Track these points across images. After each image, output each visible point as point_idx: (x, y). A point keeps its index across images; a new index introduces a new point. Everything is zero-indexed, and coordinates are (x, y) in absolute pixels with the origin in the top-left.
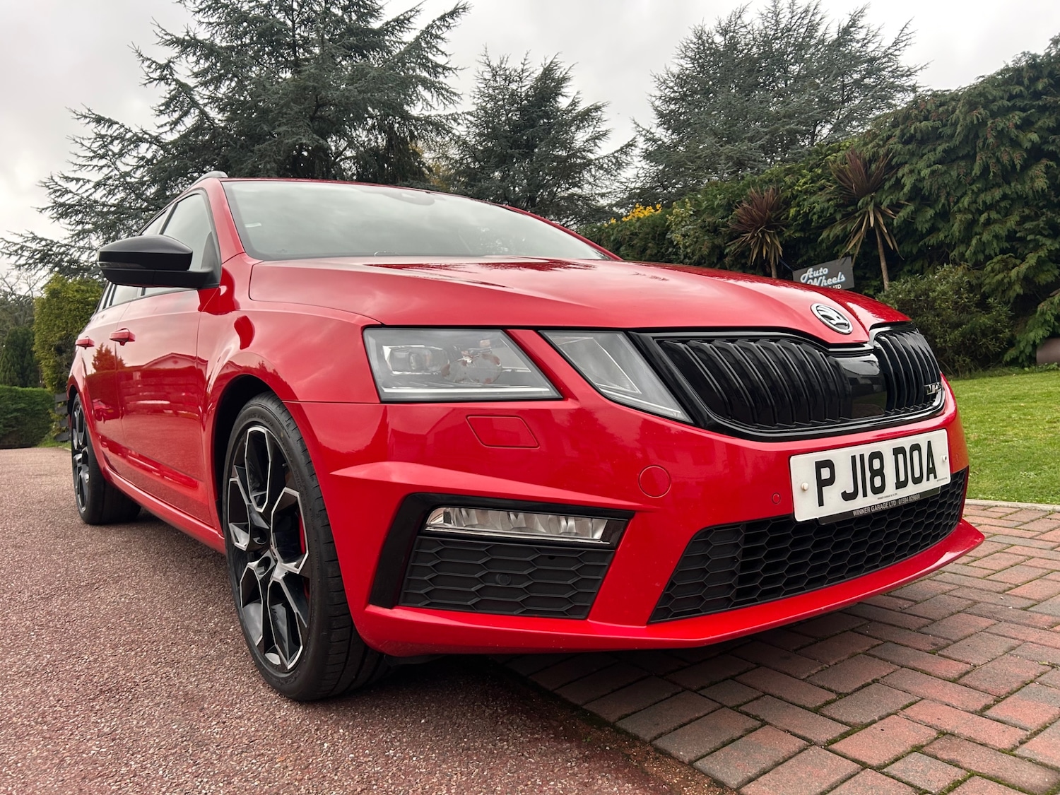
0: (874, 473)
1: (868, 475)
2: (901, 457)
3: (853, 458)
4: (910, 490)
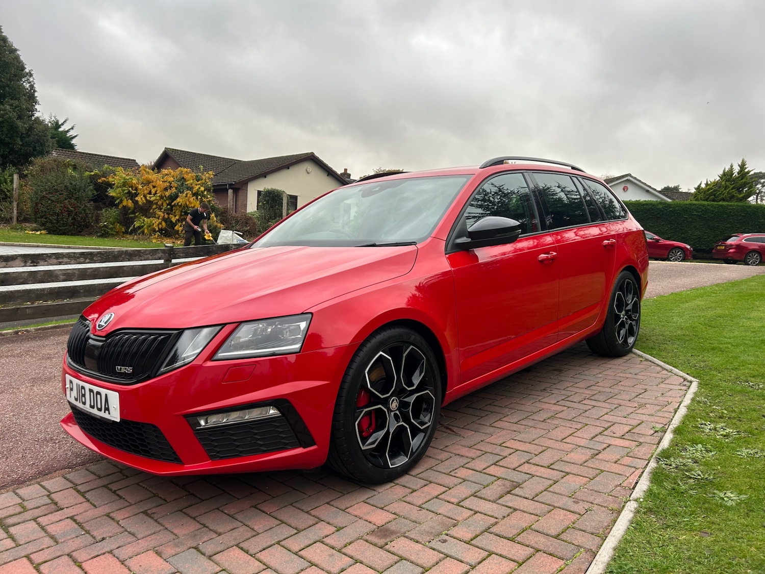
1: (81, 394)
2: (92, 394)
3: (77, 384)
4: (95, 411)
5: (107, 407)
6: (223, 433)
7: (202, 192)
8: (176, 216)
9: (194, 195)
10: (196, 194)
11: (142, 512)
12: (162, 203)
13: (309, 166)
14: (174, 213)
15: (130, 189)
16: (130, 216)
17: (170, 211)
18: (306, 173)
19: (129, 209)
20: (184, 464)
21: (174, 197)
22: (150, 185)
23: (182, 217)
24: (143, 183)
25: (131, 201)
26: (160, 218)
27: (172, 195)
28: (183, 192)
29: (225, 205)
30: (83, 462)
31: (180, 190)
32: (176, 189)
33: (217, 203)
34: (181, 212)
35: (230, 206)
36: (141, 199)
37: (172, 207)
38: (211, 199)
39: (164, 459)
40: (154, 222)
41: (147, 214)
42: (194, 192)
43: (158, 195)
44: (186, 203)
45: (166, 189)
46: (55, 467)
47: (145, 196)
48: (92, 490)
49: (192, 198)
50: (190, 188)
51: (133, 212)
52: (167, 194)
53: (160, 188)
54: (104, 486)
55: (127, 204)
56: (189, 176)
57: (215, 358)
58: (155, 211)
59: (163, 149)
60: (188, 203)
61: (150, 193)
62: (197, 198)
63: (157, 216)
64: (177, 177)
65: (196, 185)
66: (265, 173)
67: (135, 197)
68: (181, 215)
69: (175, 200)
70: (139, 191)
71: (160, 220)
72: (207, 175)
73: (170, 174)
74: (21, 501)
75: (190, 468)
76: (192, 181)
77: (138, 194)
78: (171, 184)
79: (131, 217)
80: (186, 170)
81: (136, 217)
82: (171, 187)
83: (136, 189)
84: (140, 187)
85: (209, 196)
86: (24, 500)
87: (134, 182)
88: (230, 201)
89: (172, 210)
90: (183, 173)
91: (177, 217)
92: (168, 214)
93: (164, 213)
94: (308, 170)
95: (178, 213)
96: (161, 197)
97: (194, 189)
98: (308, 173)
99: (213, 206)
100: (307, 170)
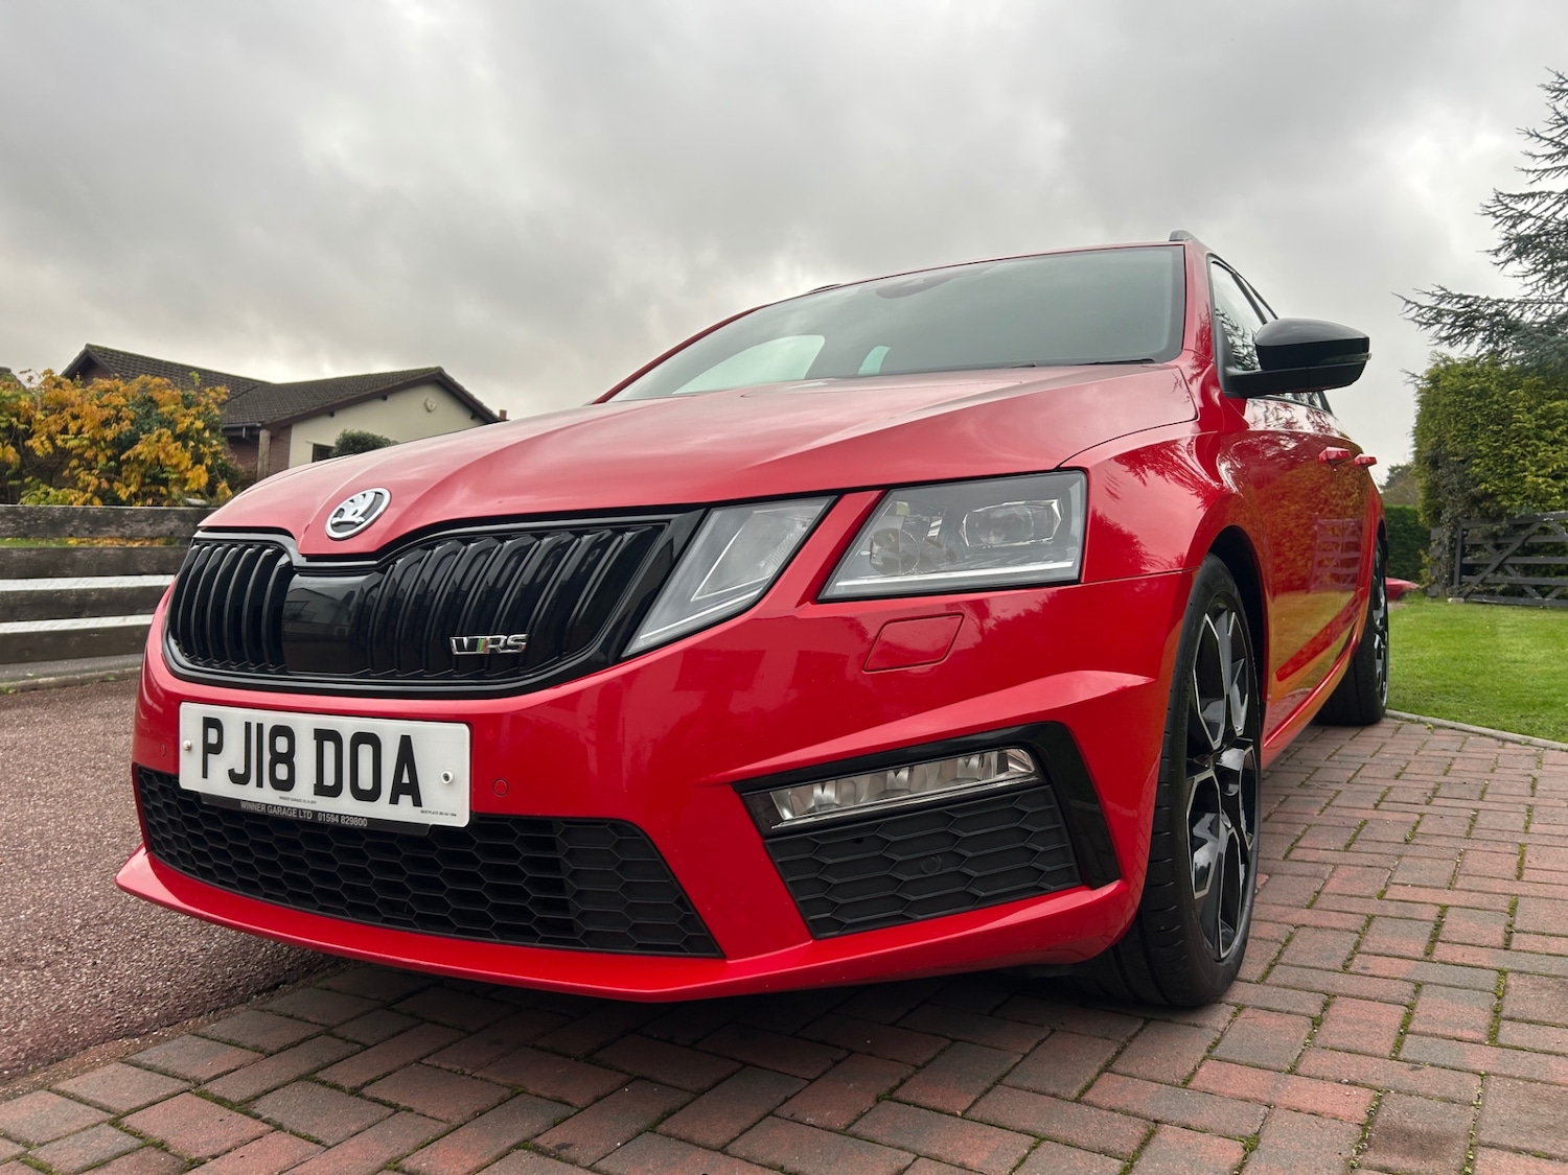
0: (277, 758)
1: (267, 757)
2: (329, 747)
3: (248, 725)
4: (345, 805)
5: (406, 780)
6: (859, 841)
7: (198, 431)
8: (128, 486)
9: (177, 437)
10: (182, 437)
11: (517, 1146)
12: (96, 456)
13: (431, 396)
14: (126, 478)
15: (14, 420)
16: (11, 483)
17: (115, 473)
18: (425, 411)
19: (8, 466)
20: (725, 957)
21: (124, 443)
22: (65, 413)
23: (145, 489)
24: (45, 408)
25: (13, 450)
26: (89, 490)
27: (122, 437)
28: (150, 431)
29: (251, 464)
30: (167, 1017)
31: (141, 426)
32: (132, 424)
33: (232, 460)
34: (144, 476)
35: (263, 467)
36: (42, 443)
37: (120, 464)
38: (219, 448)
39: (640, 946)
40: (73, 498)
41: (54, 480)
42: (178, 431)
43: (86, 435)
44: (158, 458)
45: (106, 423)
46: (77, 1036)
47: (51, 438)
48: (266, 1092)
49: (174, 445)
50: (169, 423)
51: (18, 475)
52: (110, 434)
53: (92, 421)
54: (299, 1078)
55: (4, 456)
56: (166, 396)
57: (830, 592)
58: (76, 472)
59: (82, 348)
60: (162, 456)
61: (65, 431)
62: (185, 446)
63: (80, 485)
64: (133, 397)
65: (185, 416)
66: (331, 406)
67: (24, 441)
68: (143, 484)
69: (129, 448)
70: (36, 427)
71: (88, 495)
72: (212, 394)
73: (117, 389)
74: (23, 1149)
75: (745, 969)
76: (173, 407)
77: (34, 433)
78: (119, 411)
79: (12, 487)
80: (157, 380)
81: (26, 486)
82: (118, 419)
83: (29, 422)
84: (39, 416)
85: (215, 442)
86: (28, 1145)
87: (23, 403)
88: (263, 455)
89: (119, 473)
90: (151, 386)
91: (133, 489)
92: (110, 481)
93: (99, 479)
94: (429, 404)
95: (135, 478)
96: (94, 442)
97: (180, 426)
98: (429, 411)
99: (222, 465)
100: (425, 405)
